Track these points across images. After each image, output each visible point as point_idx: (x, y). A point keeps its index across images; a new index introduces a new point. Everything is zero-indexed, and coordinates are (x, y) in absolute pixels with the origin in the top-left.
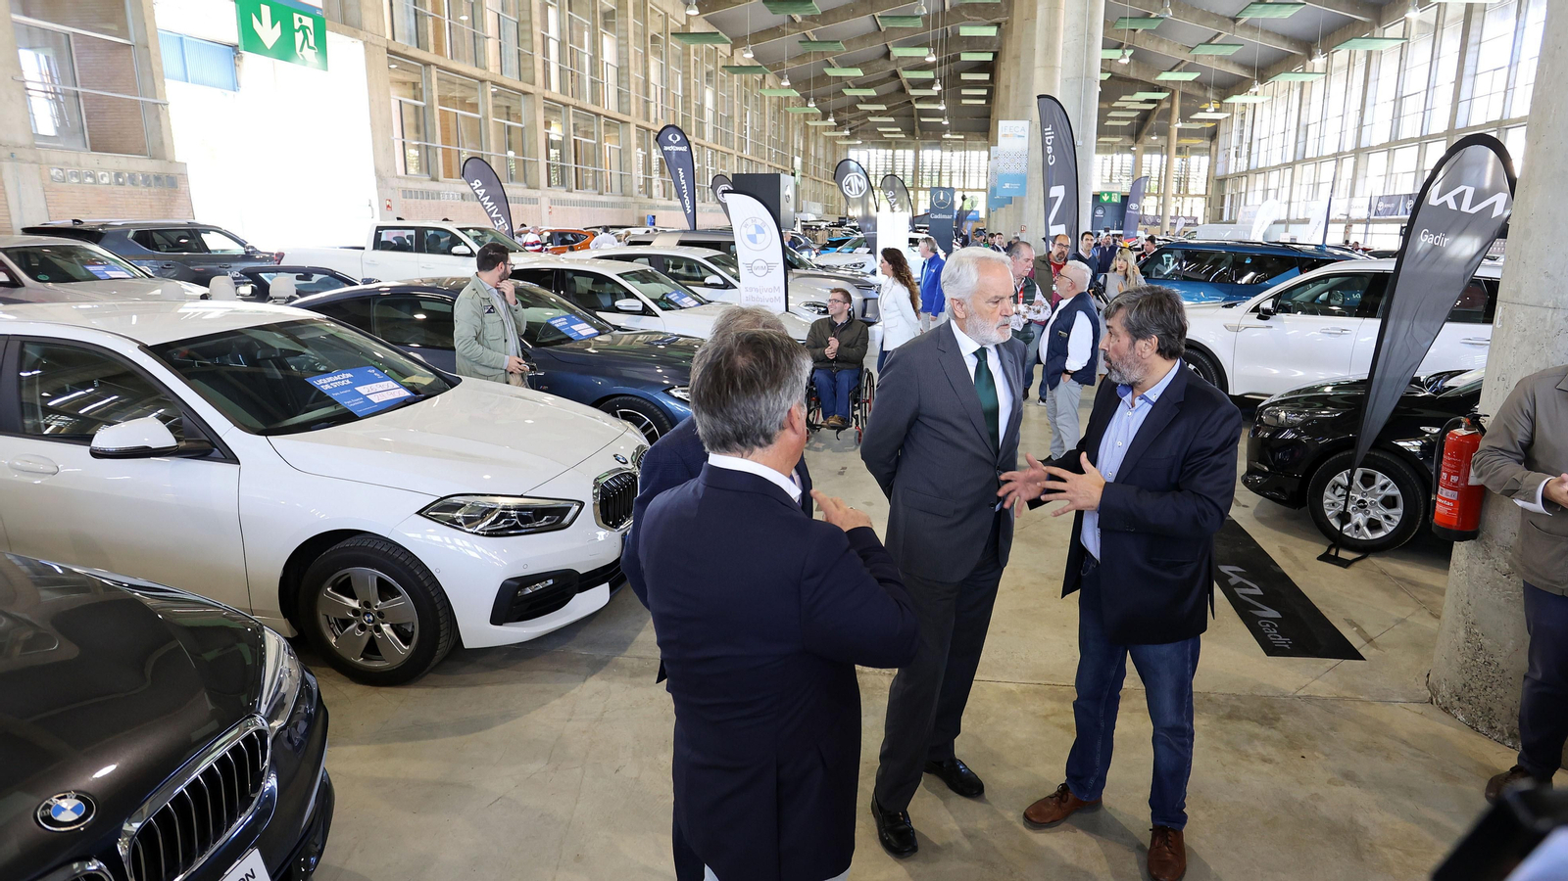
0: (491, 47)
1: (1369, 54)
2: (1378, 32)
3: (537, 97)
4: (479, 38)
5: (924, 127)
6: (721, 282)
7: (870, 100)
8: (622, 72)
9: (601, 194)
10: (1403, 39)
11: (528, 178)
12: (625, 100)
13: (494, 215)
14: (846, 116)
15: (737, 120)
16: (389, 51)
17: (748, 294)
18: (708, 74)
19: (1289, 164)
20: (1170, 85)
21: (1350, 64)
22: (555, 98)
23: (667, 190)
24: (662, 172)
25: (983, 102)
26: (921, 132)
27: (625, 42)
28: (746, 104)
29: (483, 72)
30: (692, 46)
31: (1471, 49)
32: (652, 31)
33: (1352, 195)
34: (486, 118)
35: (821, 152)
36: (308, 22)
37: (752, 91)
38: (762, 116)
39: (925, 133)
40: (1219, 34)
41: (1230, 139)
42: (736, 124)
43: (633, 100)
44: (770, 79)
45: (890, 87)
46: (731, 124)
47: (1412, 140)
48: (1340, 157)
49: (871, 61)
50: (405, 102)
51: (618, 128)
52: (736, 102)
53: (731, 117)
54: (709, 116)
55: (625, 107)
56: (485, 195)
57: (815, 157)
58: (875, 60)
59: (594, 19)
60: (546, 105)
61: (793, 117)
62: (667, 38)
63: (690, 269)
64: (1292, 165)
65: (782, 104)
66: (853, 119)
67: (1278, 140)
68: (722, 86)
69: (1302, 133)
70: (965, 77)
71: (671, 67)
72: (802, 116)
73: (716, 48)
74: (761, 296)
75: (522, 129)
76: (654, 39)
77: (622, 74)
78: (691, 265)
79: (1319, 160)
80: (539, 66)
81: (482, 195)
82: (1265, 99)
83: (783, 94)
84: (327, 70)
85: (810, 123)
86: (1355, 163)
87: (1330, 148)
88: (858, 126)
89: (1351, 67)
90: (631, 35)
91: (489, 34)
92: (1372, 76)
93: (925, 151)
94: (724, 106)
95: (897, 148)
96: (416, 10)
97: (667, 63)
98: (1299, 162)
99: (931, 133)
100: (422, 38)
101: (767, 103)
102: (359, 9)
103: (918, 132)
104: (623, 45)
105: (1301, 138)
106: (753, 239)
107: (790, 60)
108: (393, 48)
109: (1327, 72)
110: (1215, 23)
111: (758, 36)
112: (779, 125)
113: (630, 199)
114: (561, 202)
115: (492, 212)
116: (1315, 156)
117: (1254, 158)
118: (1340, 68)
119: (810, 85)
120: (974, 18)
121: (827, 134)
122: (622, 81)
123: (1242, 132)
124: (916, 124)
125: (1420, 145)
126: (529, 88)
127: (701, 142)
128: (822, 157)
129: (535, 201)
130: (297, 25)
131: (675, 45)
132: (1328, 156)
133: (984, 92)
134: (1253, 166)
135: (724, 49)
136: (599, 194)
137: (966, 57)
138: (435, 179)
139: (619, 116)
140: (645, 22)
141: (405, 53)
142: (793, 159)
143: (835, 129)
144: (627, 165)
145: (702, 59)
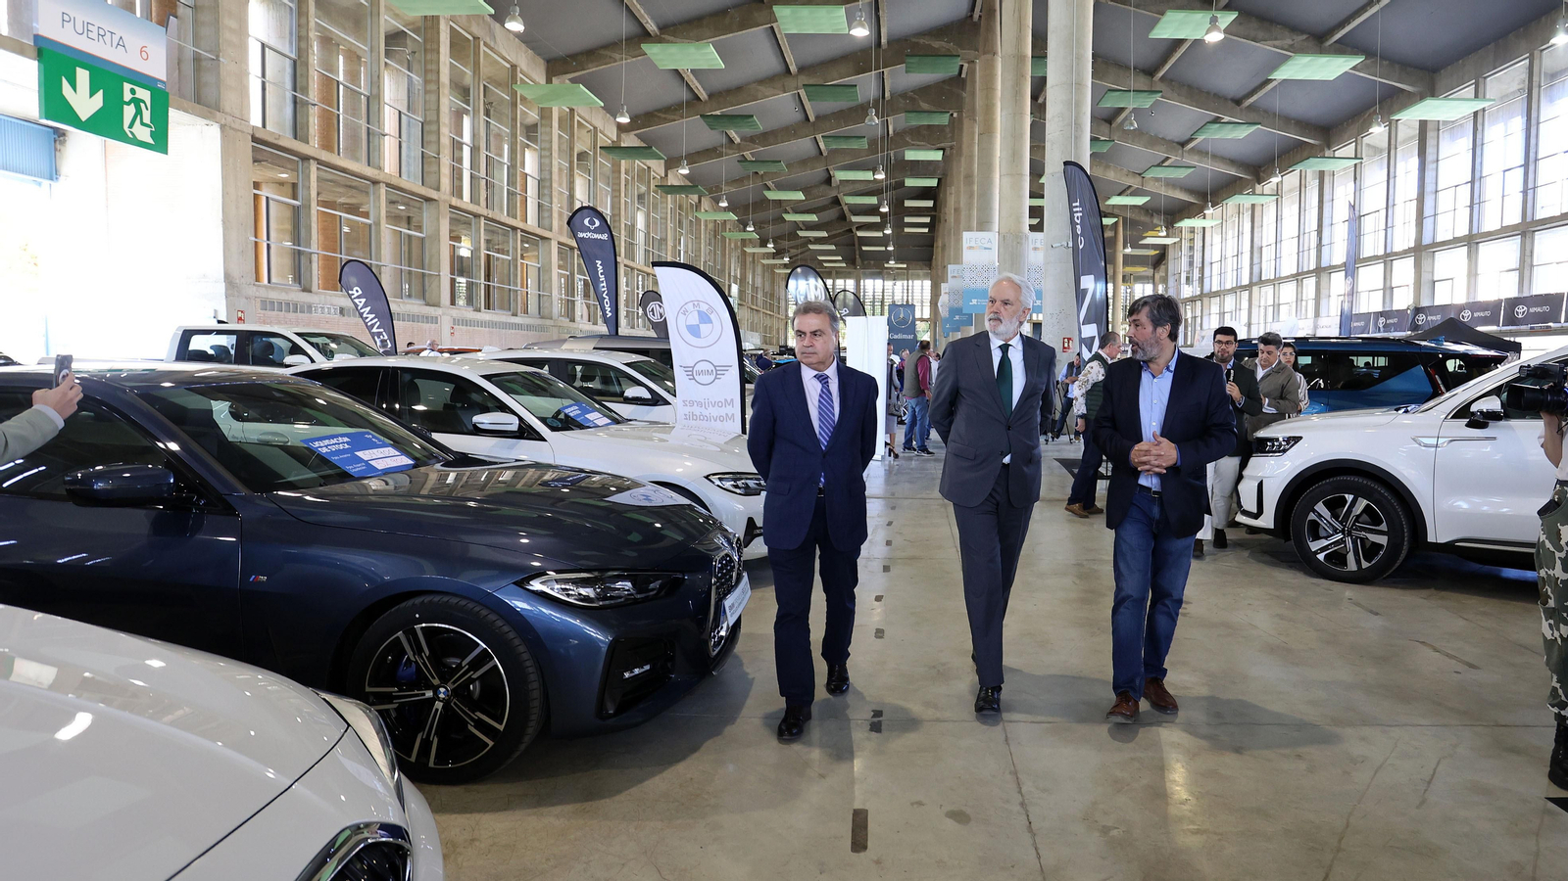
0: (389, 146)
1: (1322, 174)
2: (1328, 153)
3: (441, 204)
4: (373, 134)
5: (865, 256)
6: (647, 395)
7: (810, 227)
8: (544, 184)
9: (515, 315)
10: (1356, 158)
11: (427, 294)
12: (546, 214)
13: (375, 330)
14: (786, 244)
15: (670, 243)
16: (255, 139)
17: (688, 410)
18: (641, 197)
19: (1246, 286)
20: (1116, 211)
21: (1302, 186)
22: (464, 206)
23: (592, 314)
24: (586, 295)
25: (926, 230)
26: (862, 261)
27: (548, 154)
28: (681, 226)
29: (376, 172)
30: (623, 162)
31: (1430, 167)
32: (579, 147)
33: (1317, 314)
34: (378, 224)
35: (759, 282)
36: (144, 94)
37: (687, 214)
38: (698, 241)
39: (866, 262)
40: (1167, 158)
41: (1179, 263)
42: (670, 248)
43: (555, 215)
44: (706, 203)
45: (831, 214)
46: (663, 247)
47: (1375, 258)
48: (1300, 278)
49: (811, 187)
50: (273, 200)
51: (537, 246)
52: (670, 225)
53: (663, 240)
54: (640, 238)
55: (546, 222)
56: (365, 306)
57: (753, 285)
58: (816, 186)
59: (514, 127)
60: (454, 216)
61: (730, 244)
62: (595, 153)
63: (606, 381)
64: (1249, 287)
65: (718, 228)
66: (792, 248)
67: (1230, 263)
68: (655, 207)
69: (1256, 255)
70: (908, 203)
71: (599, 184)
72: (739, 243)
73: (649, 168)
74: (706, 413)
75: (423, 239)
76: (582, 156)
77: (544, 187)
78: (608, 374)
79: (1277, 281)
80: (445, 171)
81: (361, 305)
82: (1214, 223)
83: (721, 217)
84: (165, 151)
85: (749, 250)
86: (1316, 282)
87: (1288, 268)
88: (797, 255)
89: (1303, 189)
90: (555, 146)
91: (387, 131)
92: (1327, 197)
93: (866, 281)
94: (657, 229)
95: (838, 278)
96: (295, 97)
97: (595, 180)
98: (1256, 284)
99: (872, 262)
100: (301, 129)
101: (703, 227)
102: (218, 88)
103: (858, 260)
104: (545, 157)
105: (1256, 260)
106: (694, 331)
107: (727, 184)
108: (259, 135)
109: (1278, 193)
110: (1163, 148)
111: (693, 158)
112: (715, 252)
113: (548, 322)
114: (466, 322)
115: (373, 325)
116: (1272, 277)
117: (1207, 281)
118: (1291, 191)
119: (749, 209)
120: (918, 143)
121: (765, 262)
122: (544, 195)
123: (1192, 257)
124: (857, 252)
125: (1385, 262)
126: (433, 194)
127: (631, 264)
128: (759, 285)
129: (434, 320)
130: (127, 96)
131: (604, 162)
132: (1287, 277)
133: (927, 220)
134: (1206, 289)
135: (657, 166)
136: (513, 315)
137: (910, 182)
138: (307, 290)
139: (539, 231)
140: (572, 135)
141: (276, 142)
142: (730, 286)
143: (774, 256)
144: (547, 285)
145: (633, 178)
